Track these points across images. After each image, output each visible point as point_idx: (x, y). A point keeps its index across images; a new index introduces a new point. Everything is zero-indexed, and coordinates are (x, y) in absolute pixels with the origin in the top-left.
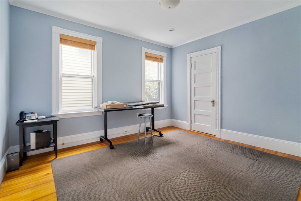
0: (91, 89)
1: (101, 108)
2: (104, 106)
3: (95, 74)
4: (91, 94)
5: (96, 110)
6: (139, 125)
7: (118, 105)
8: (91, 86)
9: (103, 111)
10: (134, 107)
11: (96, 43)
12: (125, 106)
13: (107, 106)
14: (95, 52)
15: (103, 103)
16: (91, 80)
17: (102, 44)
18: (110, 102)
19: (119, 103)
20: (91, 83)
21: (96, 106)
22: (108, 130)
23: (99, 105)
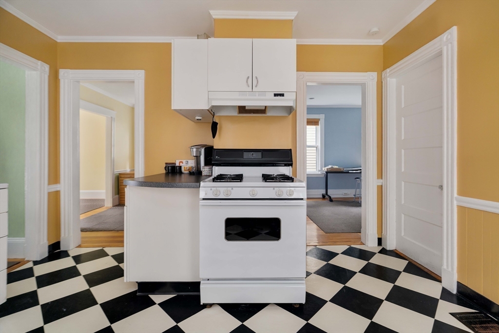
0: (315, 157)
1: (324, 171)
2: (325, 169)
3: (319, 144)
4: (315, 159)
5: (320, 173)
6: (354, 190)
7: (336, 169)
8: (315, 154)
9: (325, 172)
10: (350, 172)
11: (319, 119)
12: (342, 170)
13: (327, 169)
14: (319, 127)
15: (325, 167)
16: (315, 148)
17: (325, 119)
18: (330, 166)
19: (337, 167)
20: (315, 151)
21: (320, 169)
22: (328, 190)
23: (321, 169)
